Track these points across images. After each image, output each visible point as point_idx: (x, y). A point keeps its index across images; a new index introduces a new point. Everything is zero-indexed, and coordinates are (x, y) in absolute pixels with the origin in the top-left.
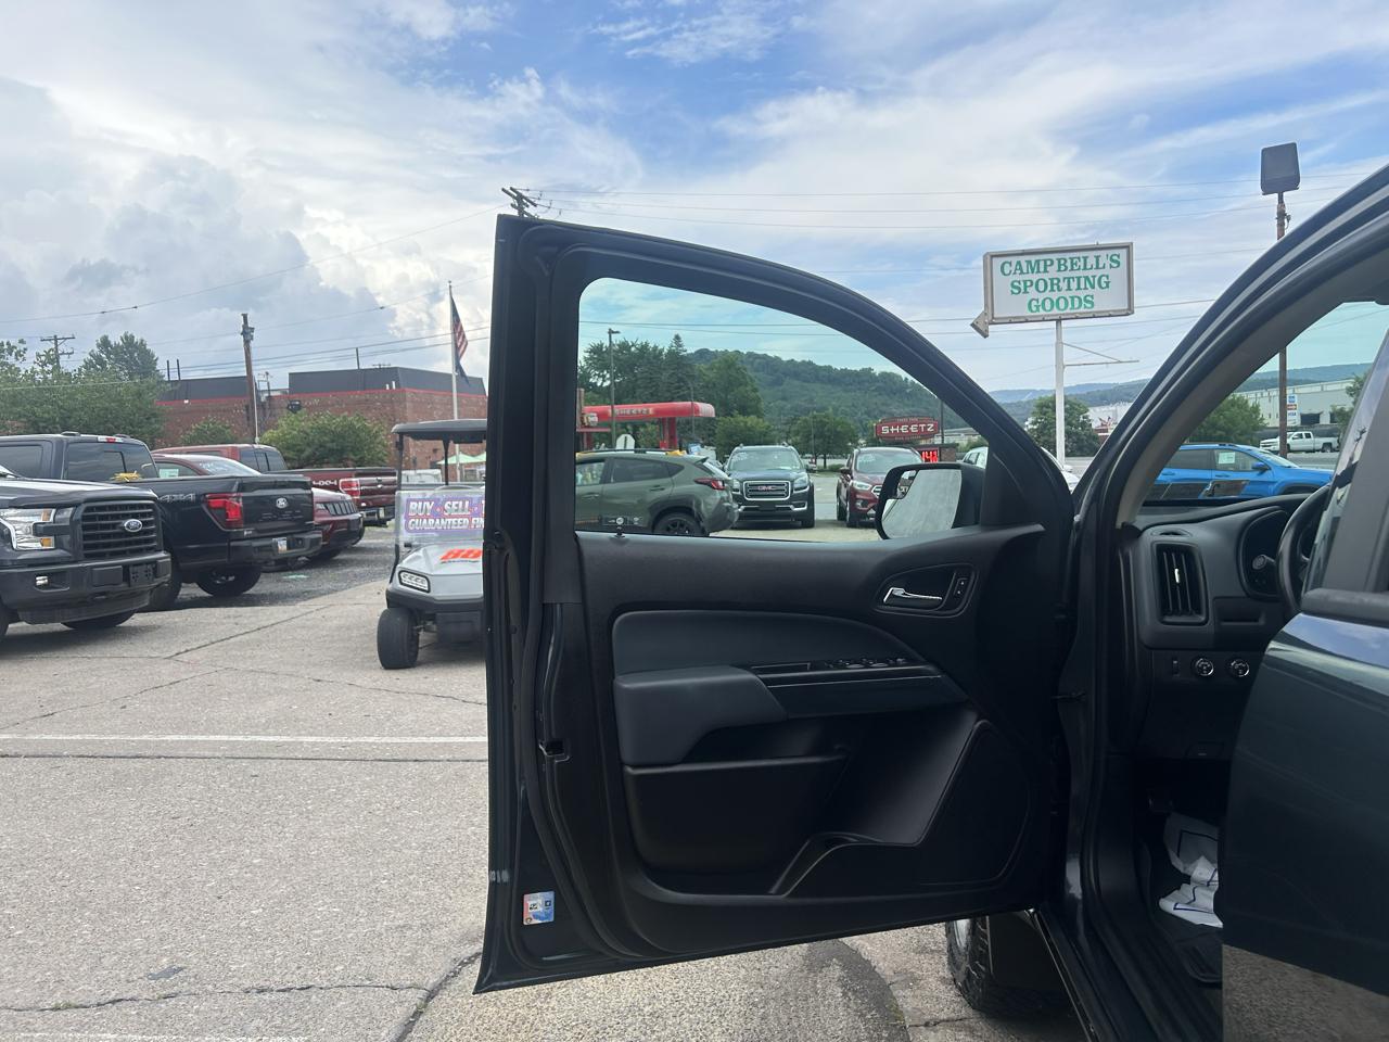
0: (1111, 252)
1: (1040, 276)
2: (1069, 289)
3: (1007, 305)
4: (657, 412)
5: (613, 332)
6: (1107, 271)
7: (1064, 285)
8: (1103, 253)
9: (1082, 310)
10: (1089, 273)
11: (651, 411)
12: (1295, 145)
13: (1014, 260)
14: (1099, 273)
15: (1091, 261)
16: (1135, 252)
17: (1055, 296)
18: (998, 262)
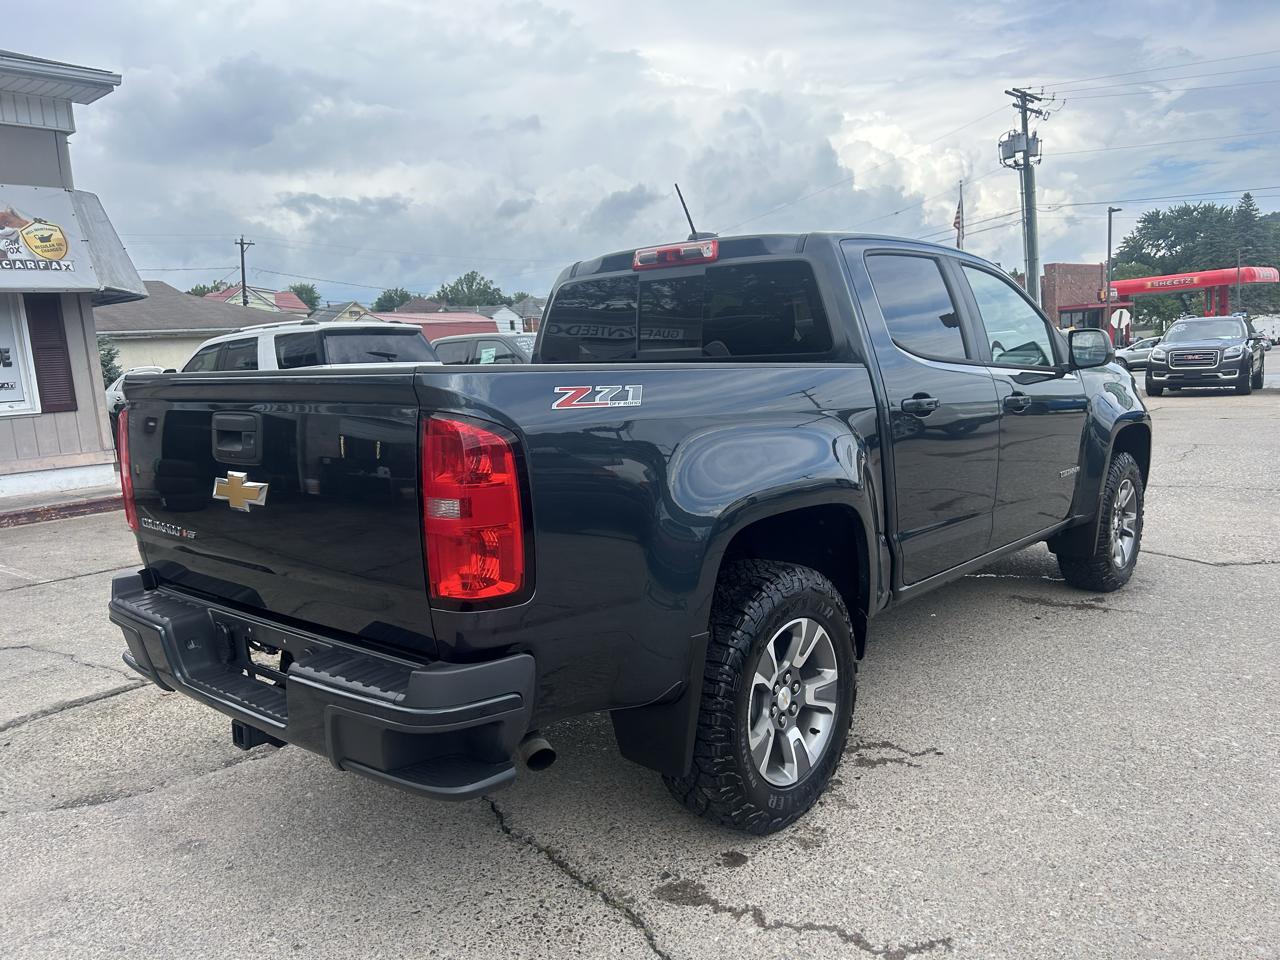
4: (1203, 281)
5: (1114, 210)
11: (1196, 280)
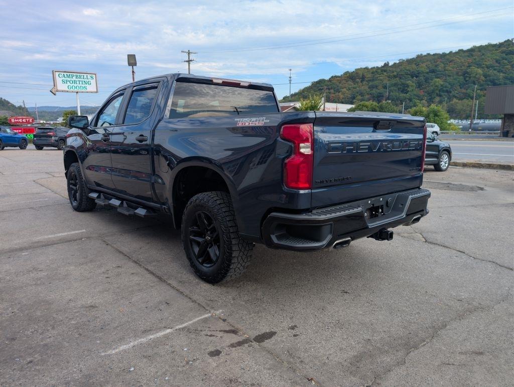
0: (91, 75)
1: (71, 79)
2: (79, 84)
3: (61, 86)
6: (89, 80)
7: (78, 82)
8: (89, 75)
9: (84, 90)
10: (84, 80)
12: (134, 55)
13: (62, 73)
14: (87, 80)
15: (85, 77)
16: (97, 75)
17: (76, 85)
18: (57, 74)
